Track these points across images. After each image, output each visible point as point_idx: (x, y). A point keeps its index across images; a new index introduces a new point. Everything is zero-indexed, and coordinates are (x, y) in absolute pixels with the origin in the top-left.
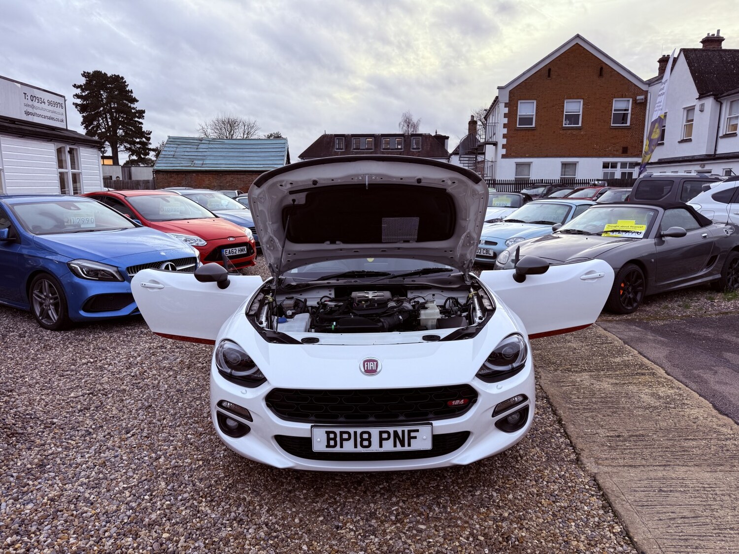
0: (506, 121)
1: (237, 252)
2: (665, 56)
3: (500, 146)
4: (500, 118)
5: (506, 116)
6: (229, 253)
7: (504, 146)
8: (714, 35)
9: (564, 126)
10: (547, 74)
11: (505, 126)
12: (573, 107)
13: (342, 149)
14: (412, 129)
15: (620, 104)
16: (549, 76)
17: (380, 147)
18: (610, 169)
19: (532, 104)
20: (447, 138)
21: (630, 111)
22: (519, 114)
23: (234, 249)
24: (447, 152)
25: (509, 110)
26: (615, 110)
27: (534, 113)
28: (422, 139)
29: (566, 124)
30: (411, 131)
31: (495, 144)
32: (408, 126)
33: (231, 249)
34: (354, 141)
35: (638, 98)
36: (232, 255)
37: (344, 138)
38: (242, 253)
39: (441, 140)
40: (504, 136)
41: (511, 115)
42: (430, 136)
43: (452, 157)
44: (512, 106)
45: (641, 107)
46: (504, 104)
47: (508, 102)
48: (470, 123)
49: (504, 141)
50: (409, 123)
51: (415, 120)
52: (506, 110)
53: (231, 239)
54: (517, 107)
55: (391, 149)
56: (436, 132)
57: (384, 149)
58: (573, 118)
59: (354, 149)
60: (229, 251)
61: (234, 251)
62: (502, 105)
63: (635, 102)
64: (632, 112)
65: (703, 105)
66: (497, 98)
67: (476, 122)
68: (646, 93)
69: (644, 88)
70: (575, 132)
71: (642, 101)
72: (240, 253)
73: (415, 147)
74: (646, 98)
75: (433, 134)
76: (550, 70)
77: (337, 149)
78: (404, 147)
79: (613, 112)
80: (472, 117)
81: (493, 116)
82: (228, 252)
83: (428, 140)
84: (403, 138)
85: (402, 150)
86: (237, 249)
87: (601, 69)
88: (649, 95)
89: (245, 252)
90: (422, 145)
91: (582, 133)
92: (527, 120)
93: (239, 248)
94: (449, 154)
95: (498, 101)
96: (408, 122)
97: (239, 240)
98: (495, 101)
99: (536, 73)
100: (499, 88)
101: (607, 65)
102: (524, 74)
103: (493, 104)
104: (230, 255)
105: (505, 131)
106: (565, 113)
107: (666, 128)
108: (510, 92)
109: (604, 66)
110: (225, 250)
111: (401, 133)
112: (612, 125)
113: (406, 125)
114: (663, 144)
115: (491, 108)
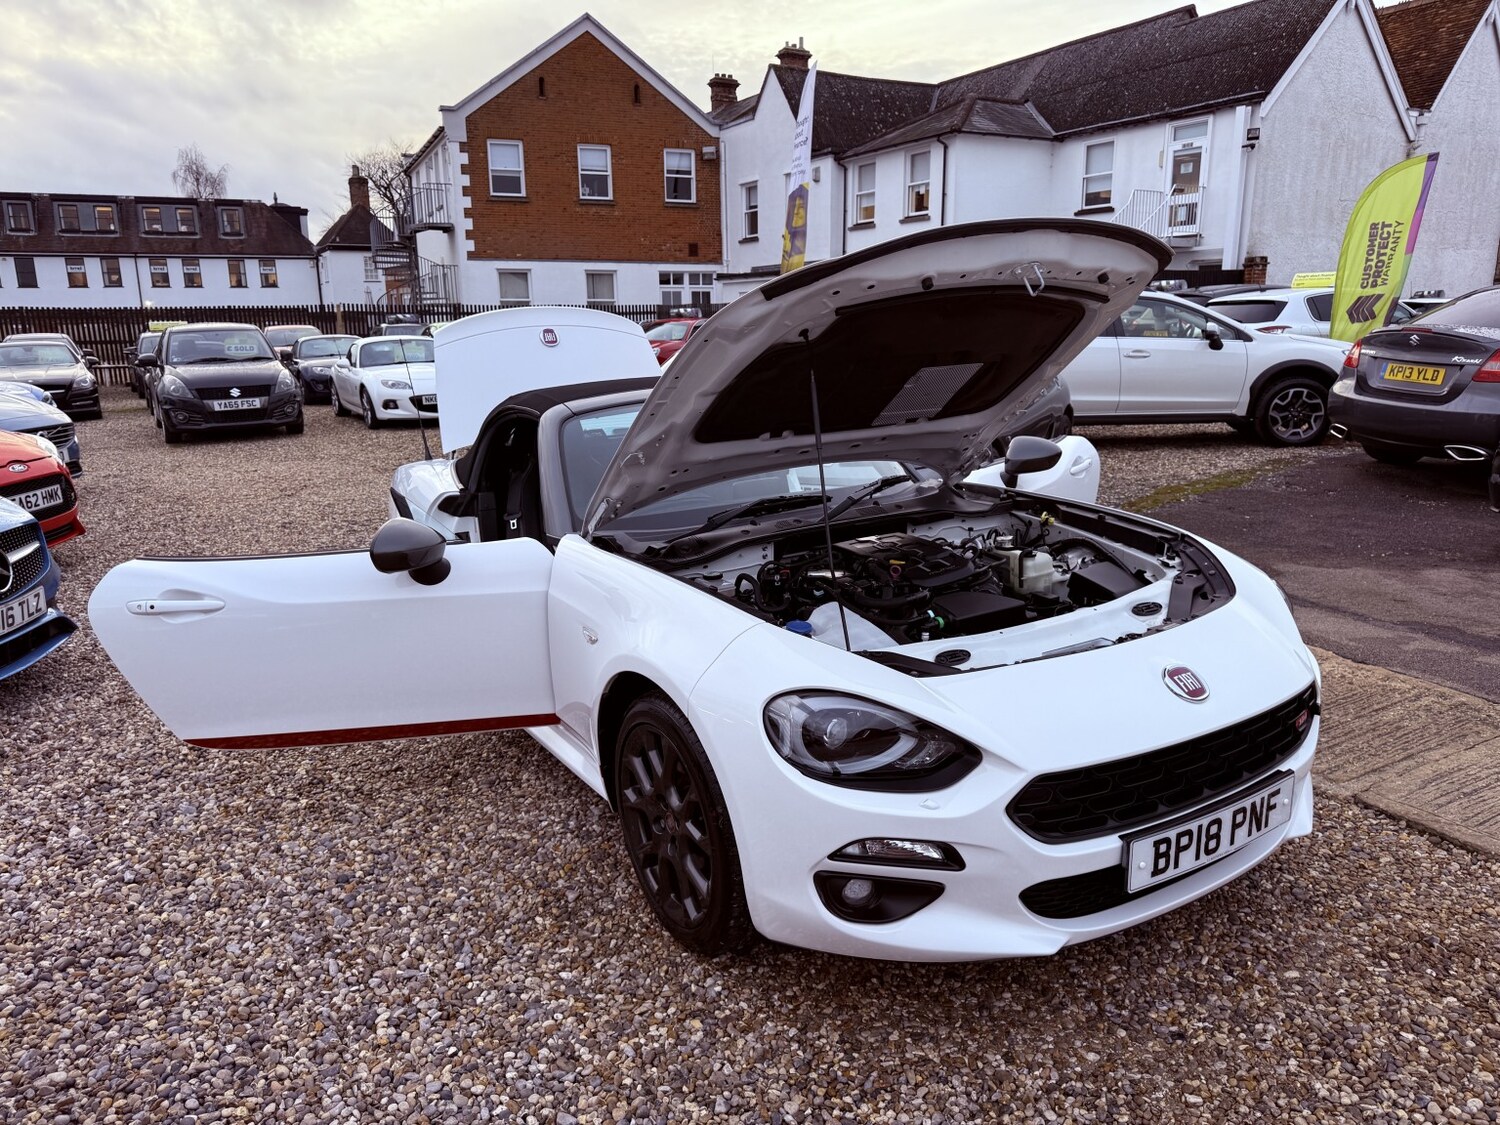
0: (466, 180)
1: (40, 501)
2: (717, 75)
3: (460, 234)
4: (451, 171)
5: (464, 169)
7: (469, 235)
8: (795, 45)
9: (582, 197)
10: (538, 89)
11: (466, 191)
12: (594, 160)
13: (28, 230)
14: (209, 190)
15: (677, 161)
16: (542, 92)
17: (138, 227)
18: (672, 285)
19: (515, 149)
20: (305, 212)
21: (693, 175)
22: (490, 167)
23: (31, 494)
24: (310, 244)
25: (470, 159)
26: (669, 172)
27: (522, 168)
28: (244, 211)
29: (584, 194)
30: (206, 194)
31: (448, 229)
32: (197, 180)
33: (23, 496)
34: (59, 211)
35: (706, 150)
37: (29, 203)
38: (53, 503)
39: (291, 217)
40: (468, 213)
41: (476, 167)
42: (261, 206)
43: (324, 254)
44: (474, 146)
45: (711, 166)
46: (457, 146)
47: (465, 140)
48: (351, 182)
49: (469, 224)
50: (198, 173)
51: (212, 168)
52: (464, 158)
53: (18, 467)
54: (486, 152)
55: (168, 234)
56: (276, 199)
57: (147, 233)
58: (596, 182)
59: (63, 231)
61: (33, 500)
62: (453, 148)
63: (700, 156)
64: (697, 176)
65: (817, 171)
66: (441, 130)
67: (364, 182)
68: (716, 142)
69: (713, 131)
70: (604, 211)
71: (712, 157)
72: (47, 505)
73: (228, 230)
74: (718, 151)
75: (270, 202)
76: (541, 80)
77: (12, 230)
78: (202, 229)
79: (666, 175)
80: (355, 167)
81: (429, 168)
83: (258, 215)
84: (194, 207)
85: (198, 237)
86: (38, 492)
87: (637, 88)
88: (722, 145)
89: (59, 501)
90: (246, 226)
91: (616, 213)
92: (507, 182)
93: (43, 490)
94: (315, 249)
95: (443, 137)
96: (196, 172)
97: (37, 470)
98: (435, 137)
99: (514, 84)
100: (443, 109)
101: (645, 81)
102: (492, 84)
103: (430, 142)
105: (467, 202)
106: (580, 172)
107: (758, 209)
108: (469, 119)
109: (641, 85)
111: (181, 195)
112: (667, 200)
113: (191, 179)
114: (756, 240)
115: (423, 151)
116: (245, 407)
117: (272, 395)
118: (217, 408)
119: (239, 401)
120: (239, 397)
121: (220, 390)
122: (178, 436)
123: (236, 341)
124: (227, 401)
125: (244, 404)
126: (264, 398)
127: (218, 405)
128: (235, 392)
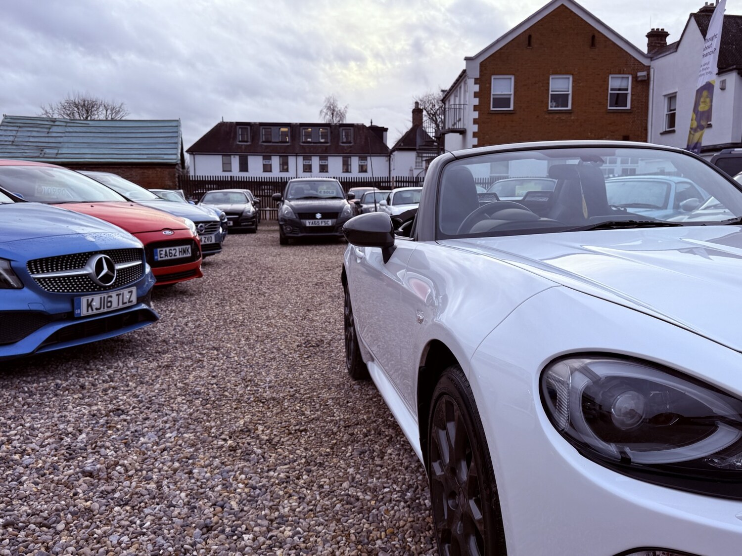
0: (476, 101)
1: (177, 254)
2: (654, 29)
3: (470, 134)
4: (468, 98)
5: (476, 95)
6: (166, 255)
7: (475, 135)
8: (713, 4)
9: (550, 108)
10: (527, 42)
11: (476, 108)
12: (561, 85)
13: (247, 142)
14: (338, 119)
15: (616, 83)
16: (529, 44)
17: (299, 139)
18: (608, 165)
19: (508, 81)
20: (386, 130)
21: (629, 91)
22: (492, 93)
23: (172, 248)
24: (387, 148)
25: (480, 88)
26: (612, 90)
27: (512, 92)
28: (354, 130)
29: (552, 107)
30: (336, 121)
31: (463, 132)
32: (333, 114)
33: (168, 249)
34: (263, 131)
35: (639, 74)
36: (169, 258)
37: (249, 127)
38: (185, 256)
39: (379, 132)
40: (475, 121)
41: (483, 94)
42: (363, 126)
43: (394, 153)
44: (484, 82)
45: (643, 85)
46: (473, 80)
47: (478, 76)
48: (414, 111)
49: (475, 128)
50: (334, 110)
51: (340, 106)
52: (477, 88)
53: (168, 232)
54: (490, 84)
55: (314, 143)
56: (371, 123)
57: (304, 142)
58: (561, 99)
59: (263, 142)
60: (166, 252)
61: (173, 252)
62: (470, 82)
63: (635, 79)
64: (632, 91)
65: (724, 82)
66: (464, 71)
67: (421, 111)
68: (648, 68)
69: (646, 62)
70: (564, 117)
71: (644, 79)
72: (181, 256)
73: (345, 140)
74: (649, 75)
75: (368, 125)
76: (530, 37)
77: (240, 141)
78: (331, 140)
79: (610, 92)
80: (417, 103)
81: (456, 96)
82: (163, 253)
83: (361, 132)
84: (329, 128)
85: (328, 144)
86: (177, 248)
87: (593, 37)
88: (652, 71)
89: (189, 255)
90: (354, 138)
91: (573, 118)
92: (503, 101)
93: (180, 247)
94: (389, 151)
95: (465, 76)
96: (332, 110)
97: (178, 235)
98: (460, 76)
99: (512, 40)
100: (467, 59)
101: (599, 32)
102: (498, 41)
103: (457, 80)
104: (166, 258)
105: (476, 115)
106: (550, 93)
107: (676, 111)
108: (482, 64)
109: (596, 35)
110: (159, 250)
111: (323, 122)
112: (609, 108)
113: (329, 113)
114: (674, 131)
115: (453, 87)
116: (323, 225)
117: (339, 219)
118: (308, 225)
119: (320, 221)
120: (320, 219)
121: (310, 214)
122: (285, 241)
123: (325, 187)
124: (313, 221)
125: (322, 223)
126: (335, 220)
127: (308, 223)
128: (319, 216)
